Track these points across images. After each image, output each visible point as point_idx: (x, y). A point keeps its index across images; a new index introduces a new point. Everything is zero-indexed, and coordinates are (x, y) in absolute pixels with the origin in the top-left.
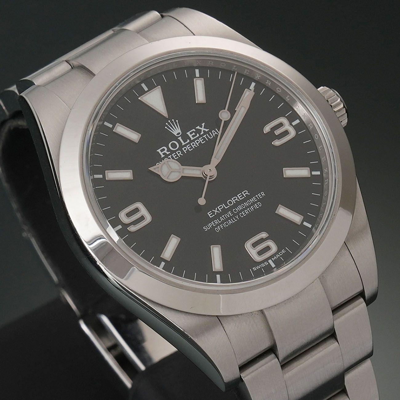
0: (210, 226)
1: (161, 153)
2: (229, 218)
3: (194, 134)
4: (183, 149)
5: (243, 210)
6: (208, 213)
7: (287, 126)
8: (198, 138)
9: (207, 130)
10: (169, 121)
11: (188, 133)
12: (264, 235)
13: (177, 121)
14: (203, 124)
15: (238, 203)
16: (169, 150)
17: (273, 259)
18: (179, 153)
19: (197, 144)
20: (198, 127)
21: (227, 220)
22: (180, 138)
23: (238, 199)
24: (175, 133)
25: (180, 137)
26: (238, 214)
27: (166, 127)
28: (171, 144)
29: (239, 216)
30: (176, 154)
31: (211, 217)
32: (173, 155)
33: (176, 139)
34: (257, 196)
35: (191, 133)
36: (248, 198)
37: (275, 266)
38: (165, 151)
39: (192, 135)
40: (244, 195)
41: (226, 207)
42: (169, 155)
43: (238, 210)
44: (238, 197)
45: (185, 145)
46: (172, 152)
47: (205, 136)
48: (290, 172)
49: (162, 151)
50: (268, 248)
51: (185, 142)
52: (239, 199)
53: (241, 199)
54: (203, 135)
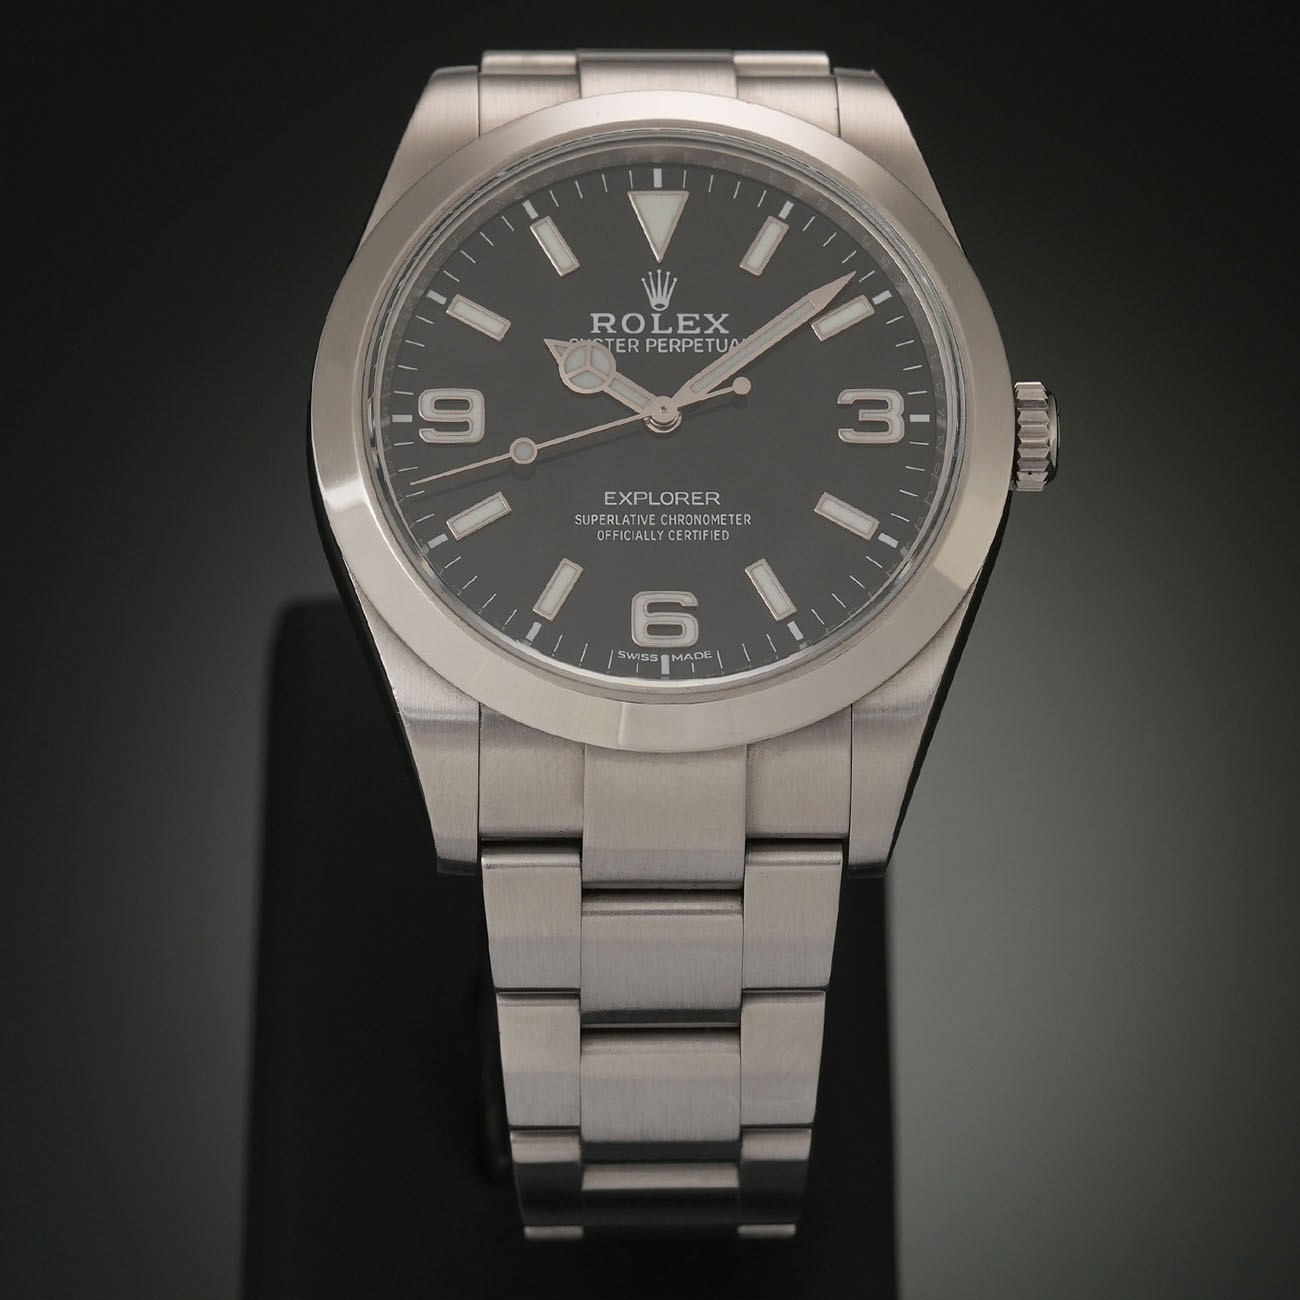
0: (593, 520)
1: (596, 324)
2: (642, 528)
3: (691, 323)
4: (648, 340)
5: (684, 527)
6: (607, 493)
7: (894, 415)
8: (693, 337)
9: (723, 331)
10: (659, 271)
11: (681, 316)
12: (688, 599)
13: (675, 280)
14: (724, 316)
15: (682, 508)
16: (617, 326)
17: (674, 656)
18: (633, 343)
19: (684, 346)
20: (710, 317)
21: (634, 528)
22: (656, 317)
23: (690, 500)
24: (653, 302)
25: (659, 315)
26: (667, 529)
27: (643, 280)
28: (631, 317)
29: (665, 535)
30: (626, 343)
31: (606, 503)
32: (618, 340)
33: (648, 312)
34: (732, 516)
35: (685, 319)
36: (712, 509)
37: (668, 673)
38: (608, 325)
39: (686, 323)
40: (707, 499)
41: (653, 501)
42: (611, 336)
43: (673, 521)
44: (690, 496)
45: (657, 336)
46: (620, 333)
47: (710, 340)
48: (832, 508)
49: (601, 320)
50: (676, 630)
51: (660, 329)
52: (690, 502)
53: (694, 503)
54: (709, 336)
